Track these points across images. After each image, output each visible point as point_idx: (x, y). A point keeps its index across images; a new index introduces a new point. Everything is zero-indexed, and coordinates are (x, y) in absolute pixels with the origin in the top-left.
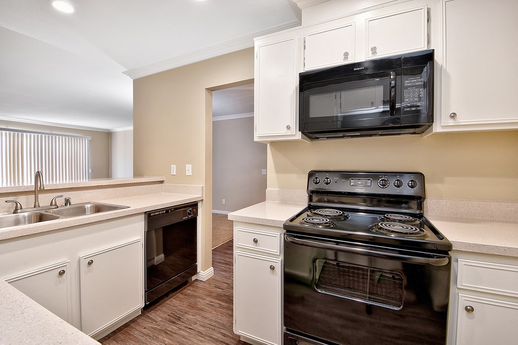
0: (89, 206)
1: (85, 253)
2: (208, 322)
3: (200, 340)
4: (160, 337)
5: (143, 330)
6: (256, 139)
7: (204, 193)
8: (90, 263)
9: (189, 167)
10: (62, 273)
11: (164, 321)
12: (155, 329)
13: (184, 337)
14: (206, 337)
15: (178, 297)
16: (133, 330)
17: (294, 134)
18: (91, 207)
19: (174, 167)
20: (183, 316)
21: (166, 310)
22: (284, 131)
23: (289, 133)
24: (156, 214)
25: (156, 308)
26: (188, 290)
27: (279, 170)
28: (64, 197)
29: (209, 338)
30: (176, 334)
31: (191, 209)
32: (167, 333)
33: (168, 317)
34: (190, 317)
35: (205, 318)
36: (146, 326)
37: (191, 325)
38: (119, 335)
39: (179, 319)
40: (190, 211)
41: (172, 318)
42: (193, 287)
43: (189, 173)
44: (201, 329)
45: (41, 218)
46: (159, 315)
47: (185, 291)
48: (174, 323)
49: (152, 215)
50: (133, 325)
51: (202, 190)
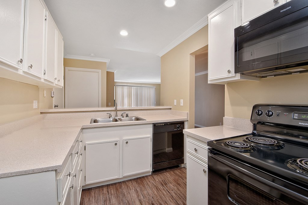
0: (134, 118)
1: (126, 138)
2: (179, 193)
3: (170, 200)
4: (154, 189)
5: (148, 182)
6: (209, 83)
7: (189, 116)
8: (127, 143)
9: (182, 101)
10: (116, 144)
11: (159, 182)
12: (153, 184)
13: (164, 194)
14: (174, 200)
15: (171, 173)
16: (145, 181)
17: (234, 75)
18: (135, 119)
19: (175, 101)
20: (168, 184)
21: (162, 177)
22: (226, 75)
23: (230, 75)
24: (159, 125)
25: (158, 174)
26: (177, 171)
27: (233, 103)
28: (126, 113)
29: (175, 202)
30: (161, 191)
31: (179, 125)
32: (157, 189)
33: (161, 181)
34: (171, 186)
35: (179, 190)
36: (150, 181)
37: (170, 190)
38: (139, 180)
39: (166, 184)
40: (179, 126)
41: (163, 183)
42: (181, 170)
43: (182, 104)
44: (174, 195)
45: (116, 121)
46: (158, 178)
47: (175, 171)
48: (163, 185)
49: (156, 125)
50: (146, 178)
51: (188, 114)
